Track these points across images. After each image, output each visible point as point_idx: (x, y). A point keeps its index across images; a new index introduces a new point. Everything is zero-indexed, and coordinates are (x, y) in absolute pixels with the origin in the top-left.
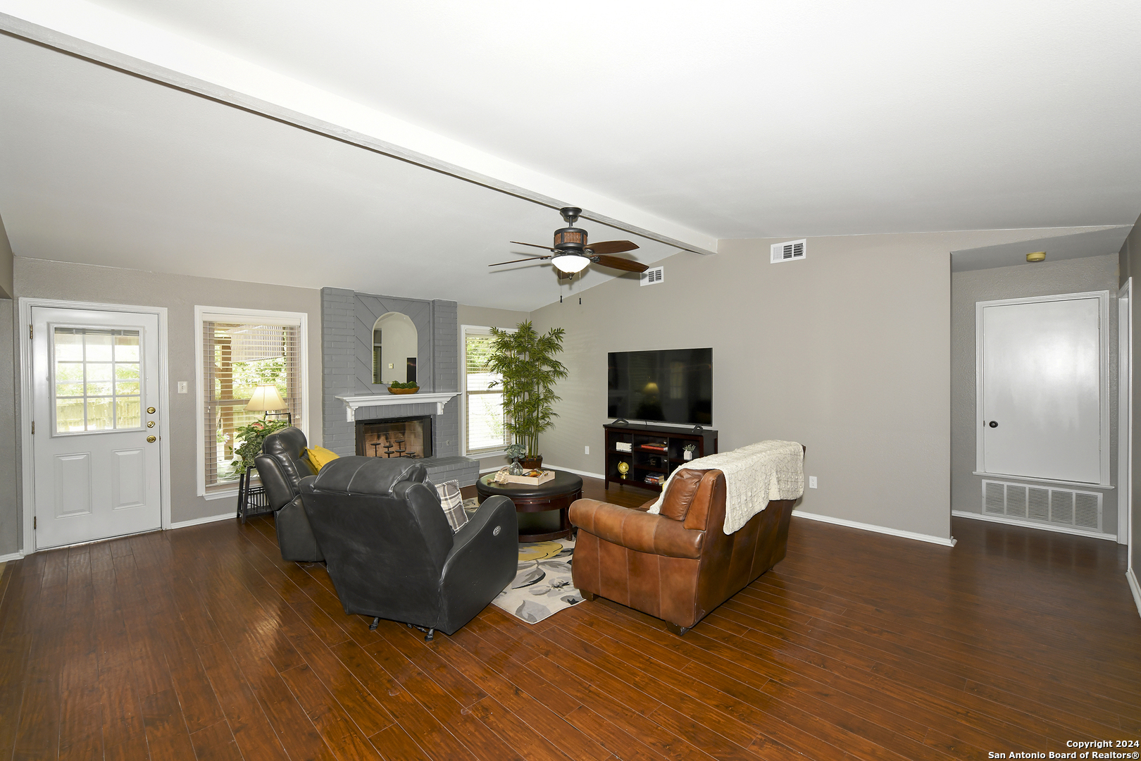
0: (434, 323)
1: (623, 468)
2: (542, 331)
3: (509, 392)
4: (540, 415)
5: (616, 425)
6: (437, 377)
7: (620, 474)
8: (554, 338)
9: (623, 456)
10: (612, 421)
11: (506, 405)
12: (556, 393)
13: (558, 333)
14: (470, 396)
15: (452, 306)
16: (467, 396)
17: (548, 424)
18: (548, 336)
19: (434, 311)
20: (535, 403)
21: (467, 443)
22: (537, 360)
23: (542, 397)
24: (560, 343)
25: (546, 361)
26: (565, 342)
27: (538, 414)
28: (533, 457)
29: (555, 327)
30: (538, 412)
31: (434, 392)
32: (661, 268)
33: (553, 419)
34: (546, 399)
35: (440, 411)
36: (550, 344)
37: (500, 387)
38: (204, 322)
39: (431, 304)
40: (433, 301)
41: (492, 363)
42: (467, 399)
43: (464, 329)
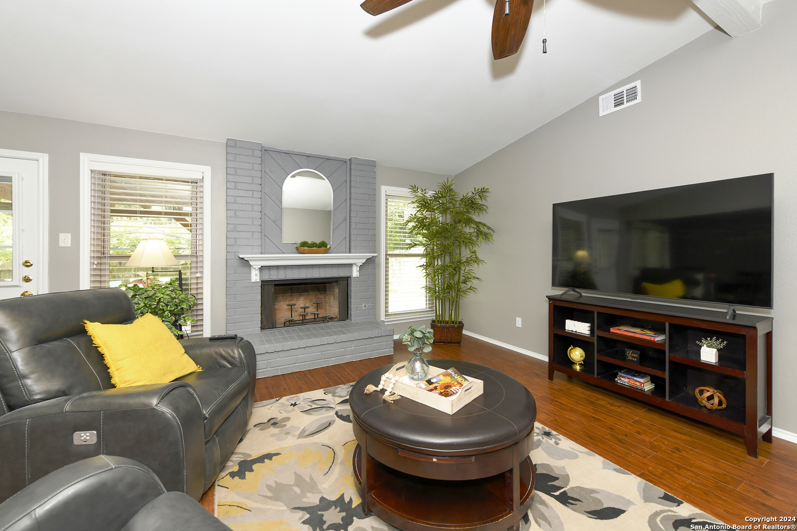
0: (350, 182)
1: (577, 354)
2: (465, 190)
3: (430, 256)
4: (462, 278)
5: (565, 298)
6: (352, 238)
7: (571, 363)
8: (477, 197)
9: (576, 340)
10: (558, 292)
11: (426, 266)
12: (480, 256)
13: (482, 192)
14: (391, 260)
15: (371, 166)
16: (387, 259)
17: (470, 289)
18: (470, 195)
19: (350, 170)
20: (456, 267)
21: (386, 307)
22: (460, 221)
23: (464, 259)
24: (484, 202)
25: (469, 221)
26: (489, 202)
27: (459, 279)
28: (453, 322)
29: (479, 186)
30: (459, 275)
31: (350, 252)
32: (638, 84)
33: (474, 283)
34: (468, 262)
35: (355, 273)
36: (472, 204)
37: (420, 250)
38: (92, 171)
39: (348, 162)
40: (350, 160)
41: (411, 225)
42: (387, 263)
43: (384, 190)
